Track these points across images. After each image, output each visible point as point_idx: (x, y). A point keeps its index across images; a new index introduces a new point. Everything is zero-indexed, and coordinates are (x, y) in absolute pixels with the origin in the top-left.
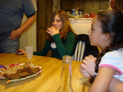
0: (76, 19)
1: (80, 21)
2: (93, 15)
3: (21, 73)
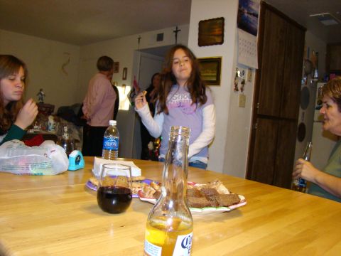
3: (194, 198)
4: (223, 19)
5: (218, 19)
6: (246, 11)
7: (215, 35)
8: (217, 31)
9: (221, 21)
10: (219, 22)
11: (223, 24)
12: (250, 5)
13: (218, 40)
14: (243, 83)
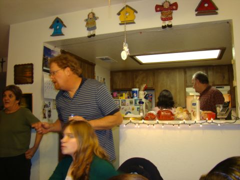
0: (131, 122)
1: (139, 126)
2: (162, 113)
4: (32, 65)
5: (28, 64)
6: (49, 58)
7: (27, 77)
8: (28, 74)
9: (30, 66)
10: (29, 67)
11: (32, 69)
12: (52, 54)
13: (29, 80)
14: (50, 111)
